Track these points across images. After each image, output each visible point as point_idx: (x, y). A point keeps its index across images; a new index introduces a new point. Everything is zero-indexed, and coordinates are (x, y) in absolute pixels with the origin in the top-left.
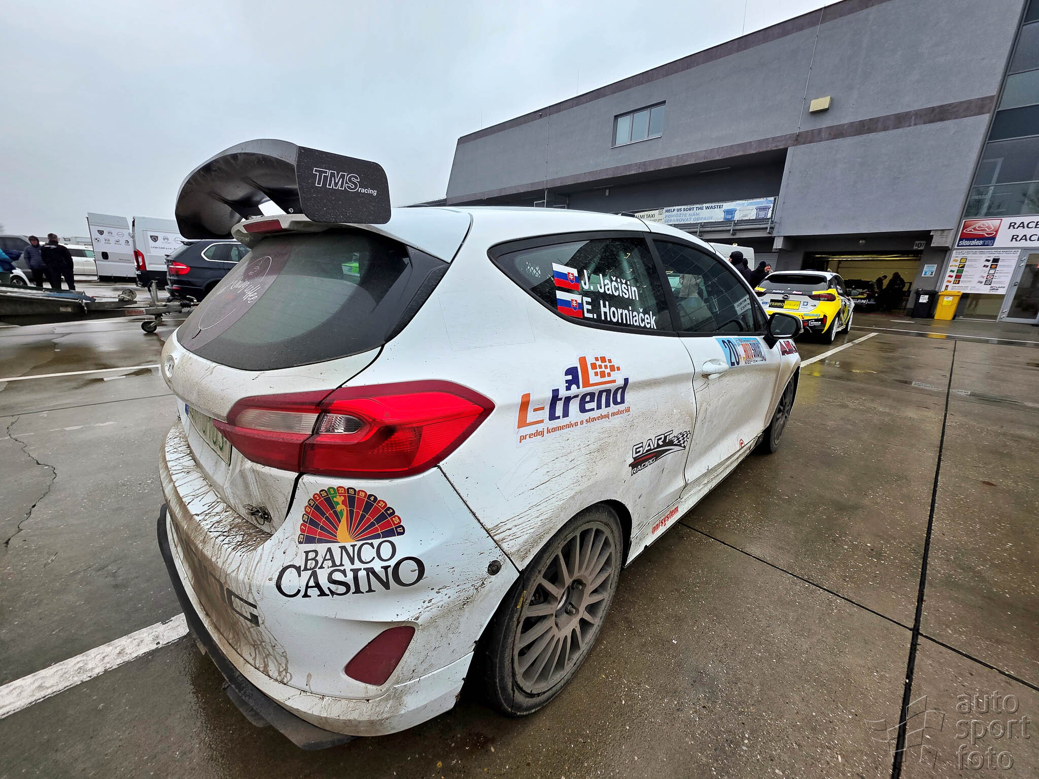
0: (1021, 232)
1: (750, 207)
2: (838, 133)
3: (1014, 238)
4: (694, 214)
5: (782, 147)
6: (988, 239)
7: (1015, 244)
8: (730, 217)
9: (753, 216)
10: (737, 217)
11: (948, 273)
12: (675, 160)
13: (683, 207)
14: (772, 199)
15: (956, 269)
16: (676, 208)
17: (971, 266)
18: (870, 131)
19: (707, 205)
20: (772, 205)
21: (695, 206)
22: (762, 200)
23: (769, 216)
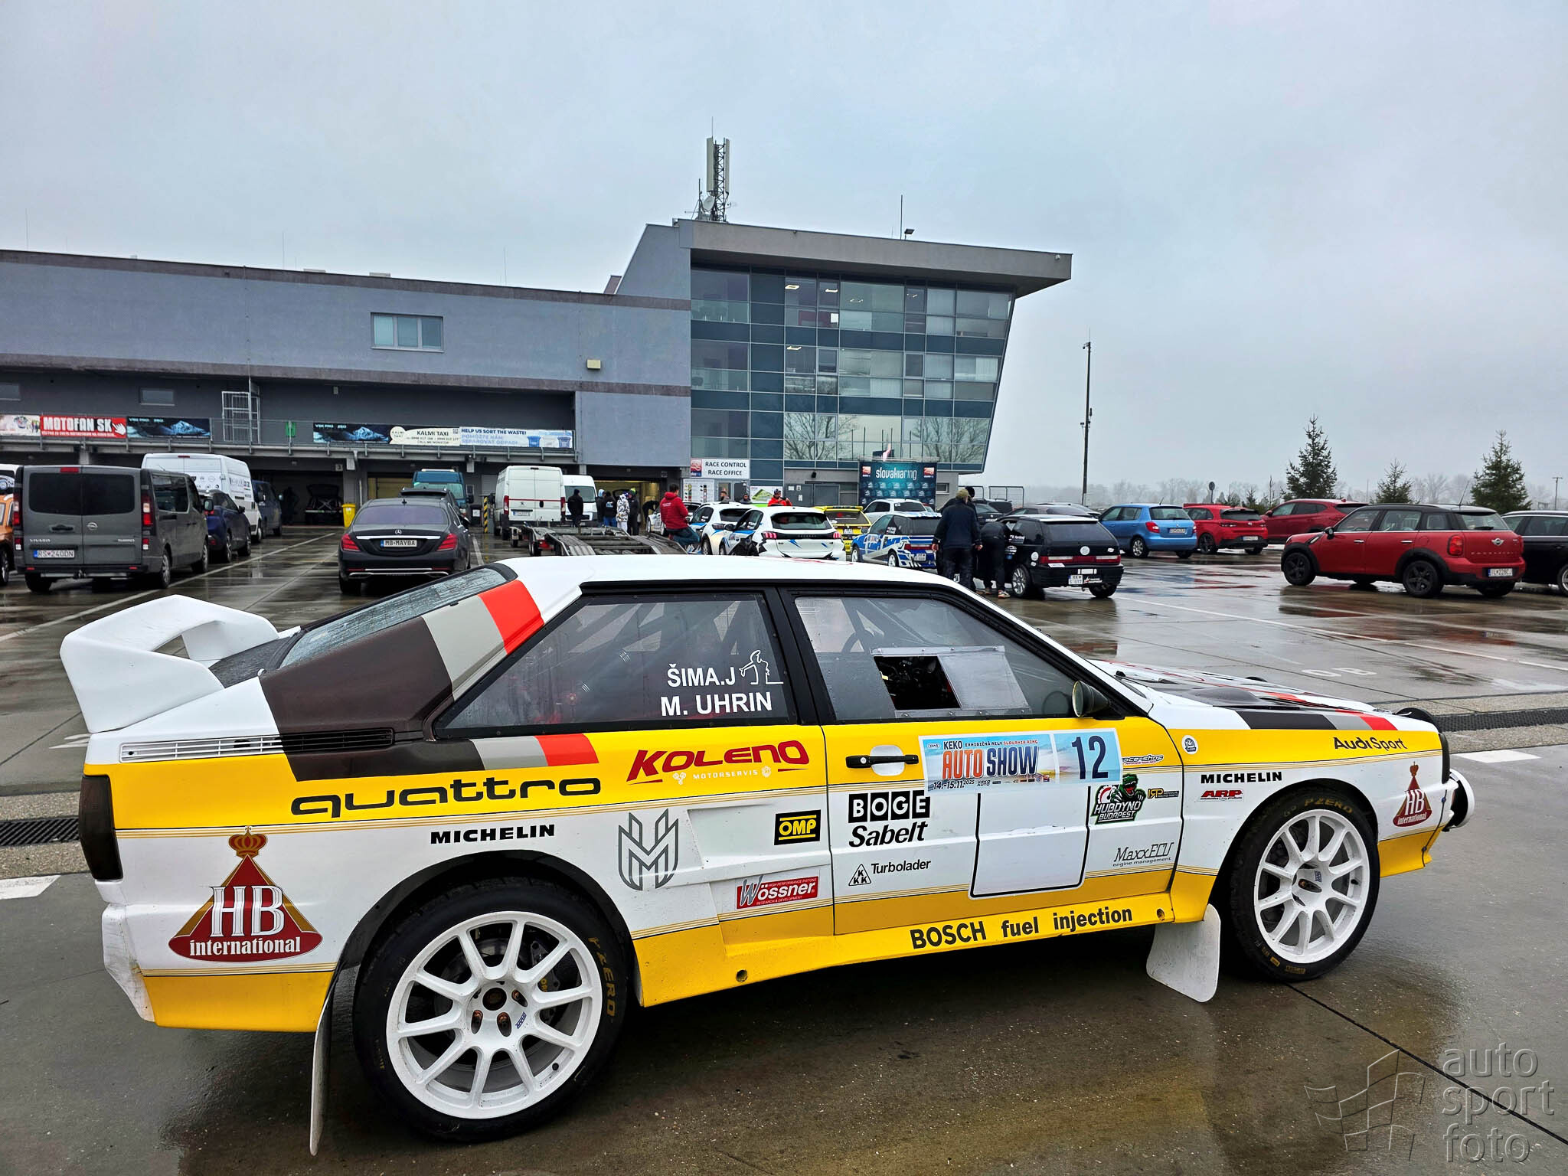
0: (712, 468)
1: (553, 437)
2: (610, 388)
3: (710, 472)
4: (496, 437)
5: (570, 390)
6: (698, 472)
7: (710, 476)
8: (535, 443)
9: (556, 444)
10: (542, 444)
11: (685, 495)
12: (465, 380)
13: (483, 429)
14: (570, 432)
15: (688, 492)
16: (474, 428)
17: (694, 490)
18: (630, 392)
19: (510, 430)
20: (571, 437)
21: (497, 429)
22: (562, 431)
23: (571, 446)
